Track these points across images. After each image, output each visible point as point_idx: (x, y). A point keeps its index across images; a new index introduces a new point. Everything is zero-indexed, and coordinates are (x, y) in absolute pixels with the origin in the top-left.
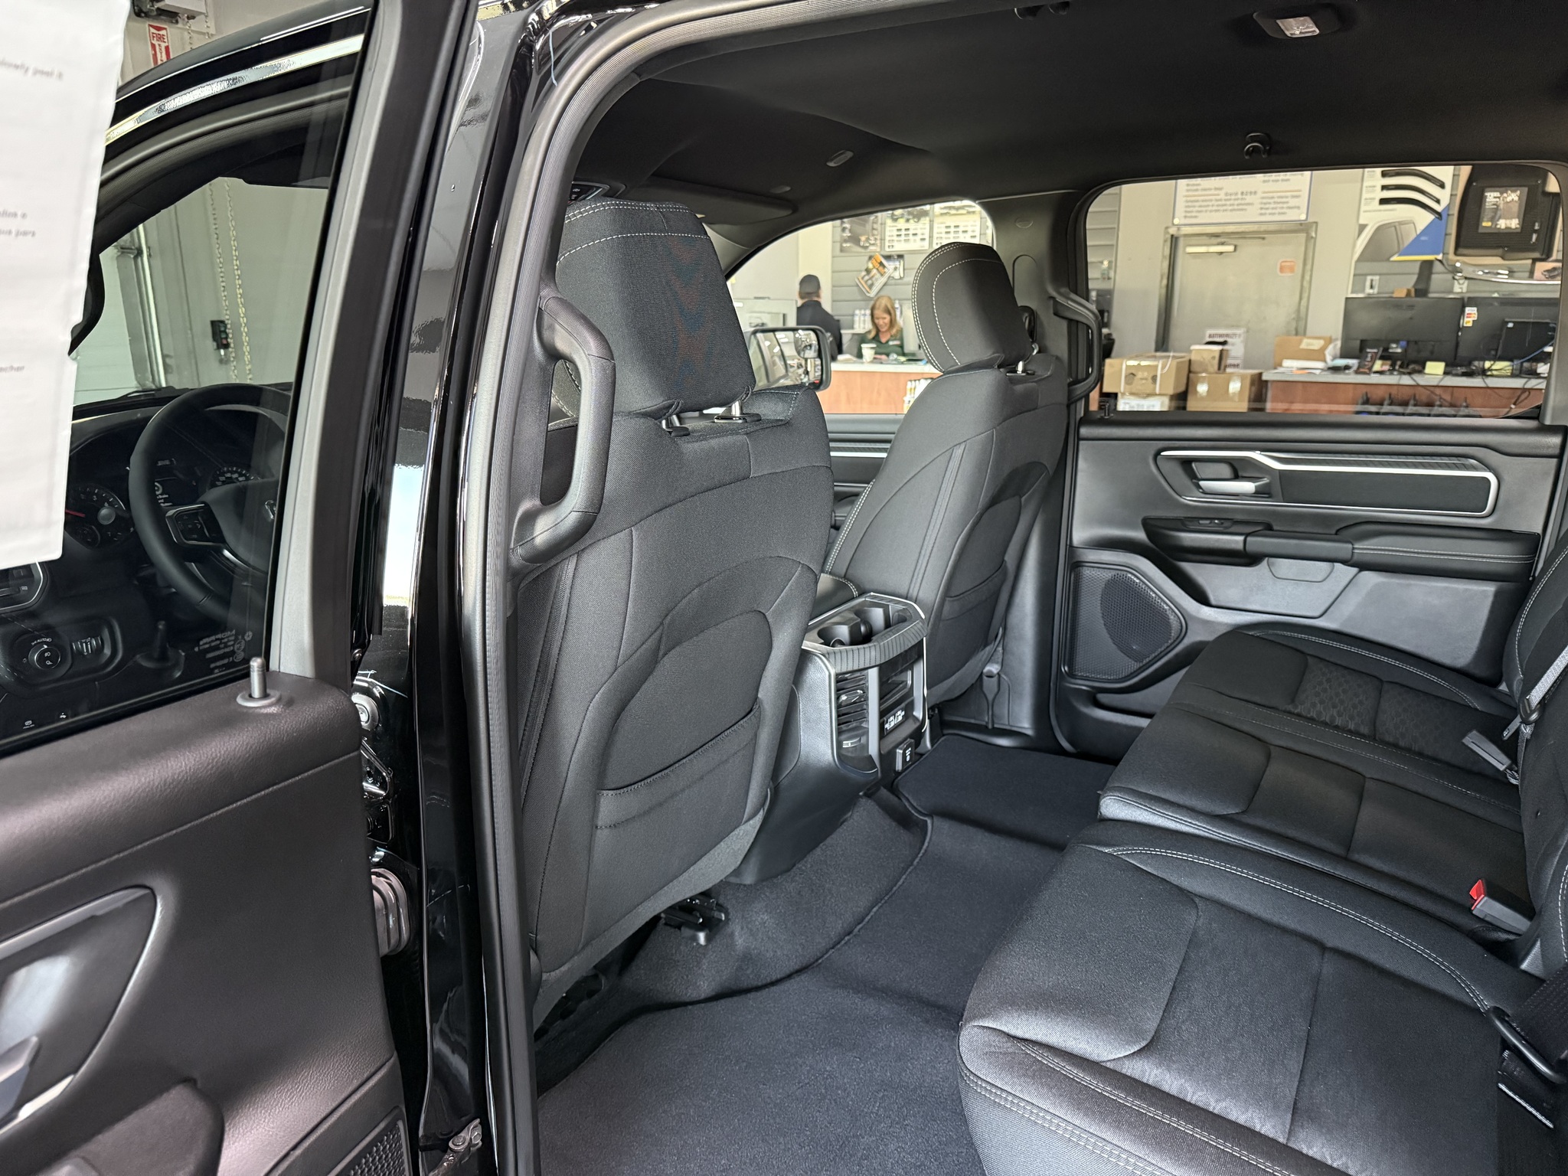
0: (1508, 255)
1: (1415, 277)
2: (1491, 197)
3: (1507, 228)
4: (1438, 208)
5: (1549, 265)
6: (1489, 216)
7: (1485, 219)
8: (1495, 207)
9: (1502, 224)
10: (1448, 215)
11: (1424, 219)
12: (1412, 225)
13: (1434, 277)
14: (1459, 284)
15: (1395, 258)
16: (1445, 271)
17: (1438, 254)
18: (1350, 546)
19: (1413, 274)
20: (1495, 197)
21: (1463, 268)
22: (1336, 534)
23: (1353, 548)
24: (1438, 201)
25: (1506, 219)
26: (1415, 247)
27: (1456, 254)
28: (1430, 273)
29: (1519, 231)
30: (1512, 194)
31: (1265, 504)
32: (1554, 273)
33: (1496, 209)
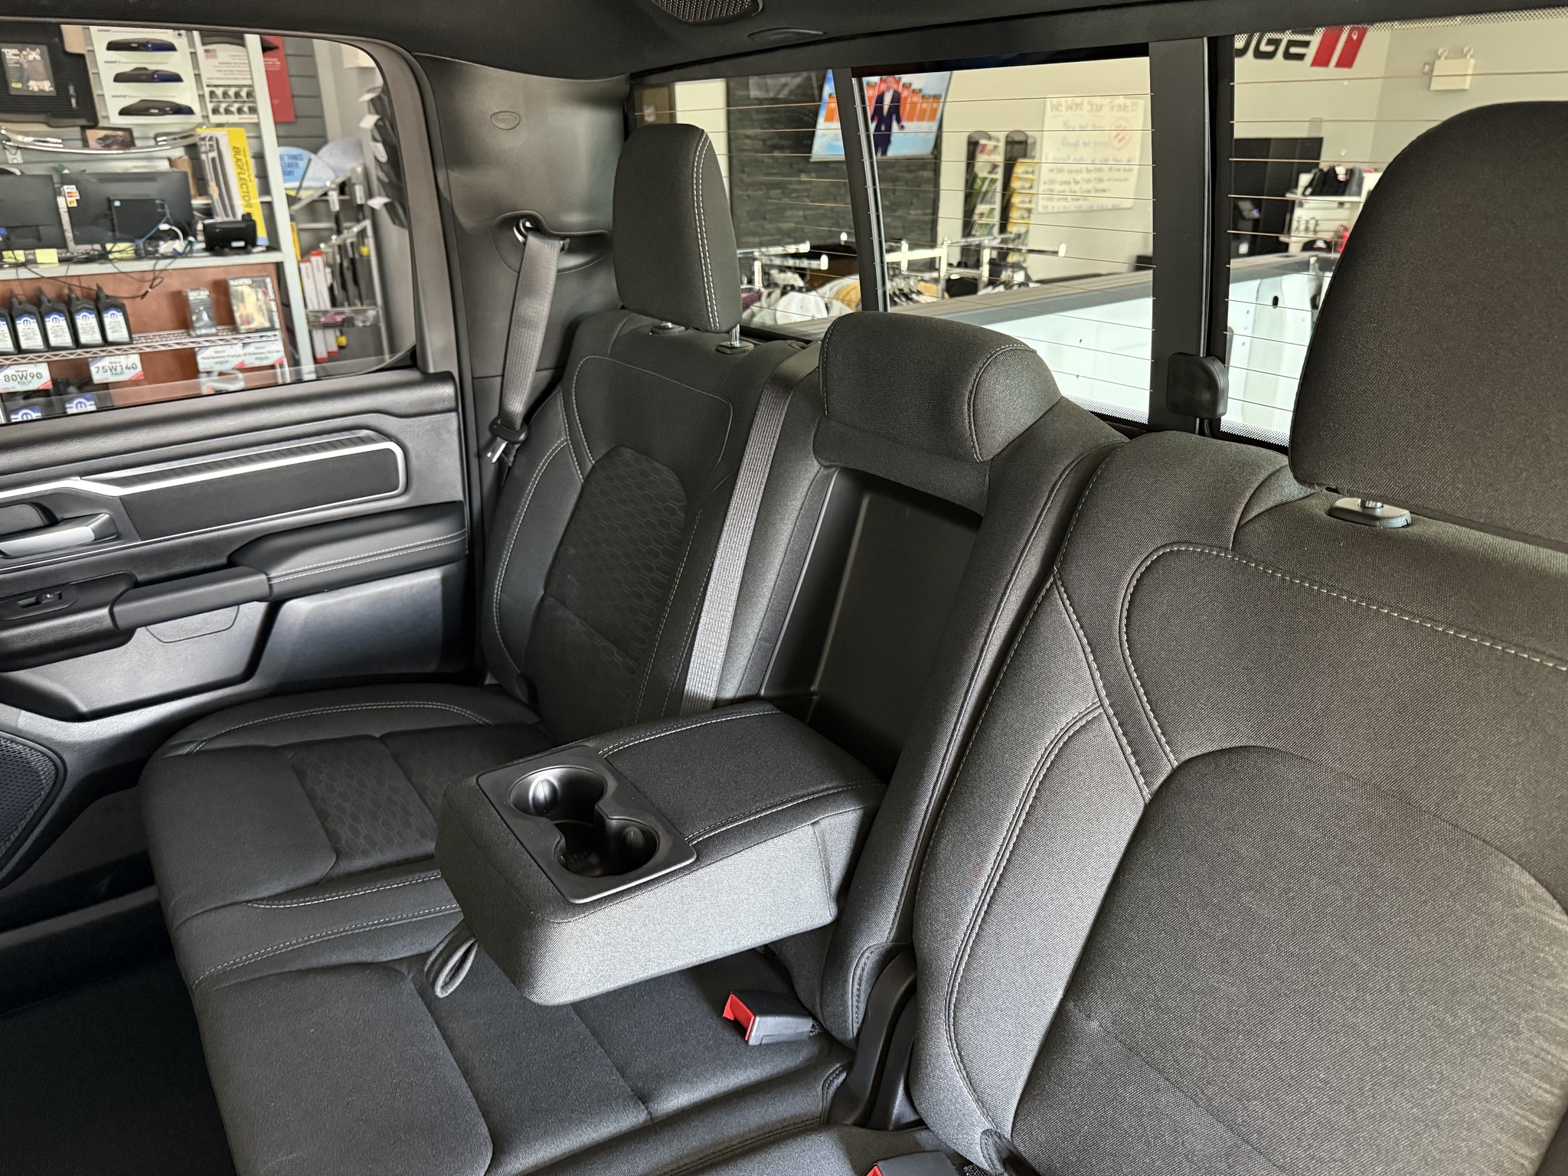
2: (10, 54)
5: (102, 133)
6: (16, 77)
7: (13, 80)
8: (18, 65)
9: (34, 86)
18: (263, 577)
20: (15, 55)
21: (11, 136)
22: (230, 564)
23: (269, 579)
25: (36, 80)
29: (54, 94)
30: (32, 52)
31: (114, 549)
32: (109, 142)
33: (21, 68)
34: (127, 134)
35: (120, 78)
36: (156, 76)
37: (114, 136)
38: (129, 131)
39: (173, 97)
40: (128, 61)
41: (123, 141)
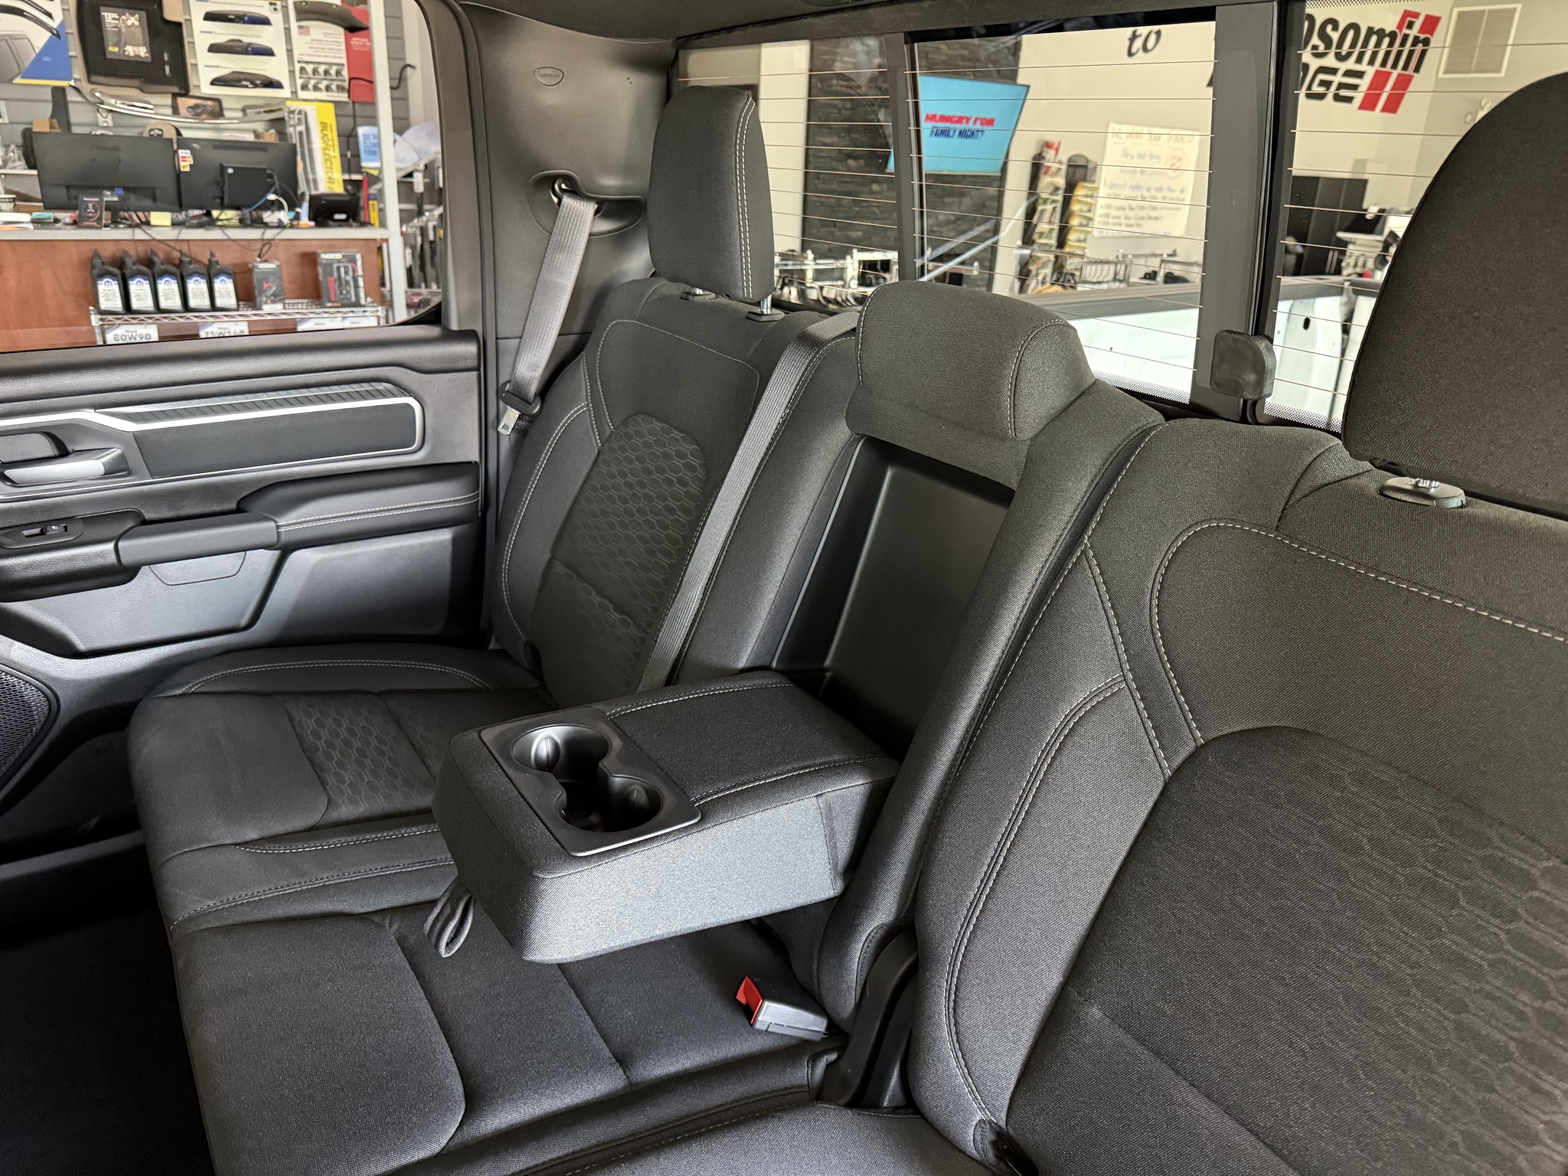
0: (147, 87)
1: (49, 107)
2: (109, 17)
3: (136, 56)
4: (54, 24)
5: (192, 102)
6: (114, 40)
7: (111, 43)
8: (117, 30)
9: (131, 51)
10: (67, 33)
11: (40, 38)
12: (27, 41)
13: (70, 106)
14: (102, 116)
15: (18, 80)
16: (83, 100)
17: (70, 80)
18: (272, 524)
19: (46, 101)
20: (114, 19)
21: (105, 99)
22: (239, 510)
23: (278, 527)
24: (49, 15)
25: (133, 45)
26: (37, 69)
27: (90, 81)
28: (65, 104)
29: (149, 60)
30: (131, 18)
31: (123, 487)
32: (199, 110)
33: (119, 33)
34: (216, 104)
35: (214, 49)
36: (250, 49)
37: (204, 106)
38: (218, 101)
39: (265, 70)
40: (223, 33)
41: (212, 111)
